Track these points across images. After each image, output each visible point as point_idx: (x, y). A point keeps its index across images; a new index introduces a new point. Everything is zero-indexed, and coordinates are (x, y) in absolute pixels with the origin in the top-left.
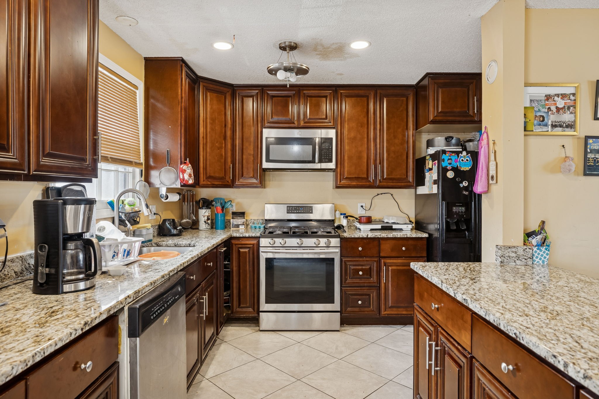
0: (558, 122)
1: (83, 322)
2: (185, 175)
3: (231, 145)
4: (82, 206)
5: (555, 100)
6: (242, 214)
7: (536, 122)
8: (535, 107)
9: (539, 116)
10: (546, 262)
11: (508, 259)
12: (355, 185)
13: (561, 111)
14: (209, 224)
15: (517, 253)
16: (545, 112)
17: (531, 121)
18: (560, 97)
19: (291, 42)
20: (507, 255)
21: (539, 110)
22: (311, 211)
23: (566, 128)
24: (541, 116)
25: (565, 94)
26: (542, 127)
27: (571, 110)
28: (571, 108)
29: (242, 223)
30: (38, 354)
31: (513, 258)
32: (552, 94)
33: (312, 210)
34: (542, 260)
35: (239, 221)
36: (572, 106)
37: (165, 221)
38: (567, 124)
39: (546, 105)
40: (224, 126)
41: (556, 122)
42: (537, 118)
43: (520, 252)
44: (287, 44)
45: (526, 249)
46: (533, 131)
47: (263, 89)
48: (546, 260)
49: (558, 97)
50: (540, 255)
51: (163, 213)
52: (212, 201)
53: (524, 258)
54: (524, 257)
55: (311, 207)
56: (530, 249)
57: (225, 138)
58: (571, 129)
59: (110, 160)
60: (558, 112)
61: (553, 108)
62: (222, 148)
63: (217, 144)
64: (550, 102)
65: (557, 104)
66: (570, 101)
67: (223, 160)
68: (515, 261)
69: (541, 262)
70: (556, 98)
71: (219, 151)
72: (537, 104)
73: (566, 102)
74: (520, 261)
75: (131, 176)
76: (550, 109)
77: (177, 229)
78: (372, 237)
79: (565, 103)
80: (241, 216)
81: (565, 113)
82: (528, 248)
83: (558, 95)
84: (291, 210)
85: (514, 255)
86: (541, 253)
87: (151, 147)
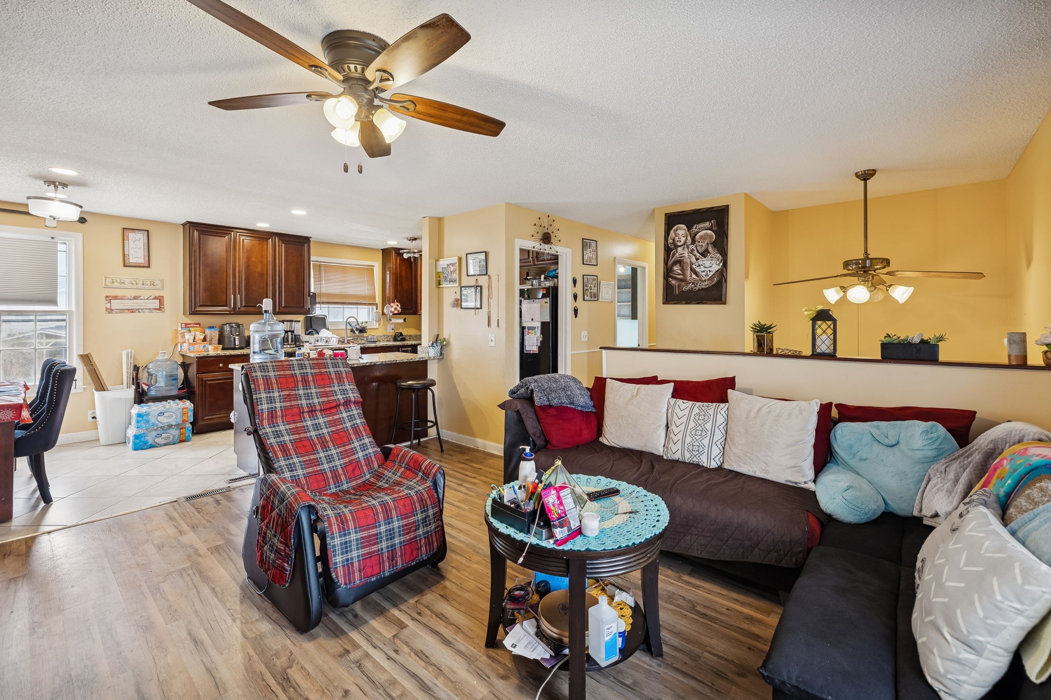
2: (394, 308)
38: (454, 280)
41: (450, 279)
87: (385, 294)
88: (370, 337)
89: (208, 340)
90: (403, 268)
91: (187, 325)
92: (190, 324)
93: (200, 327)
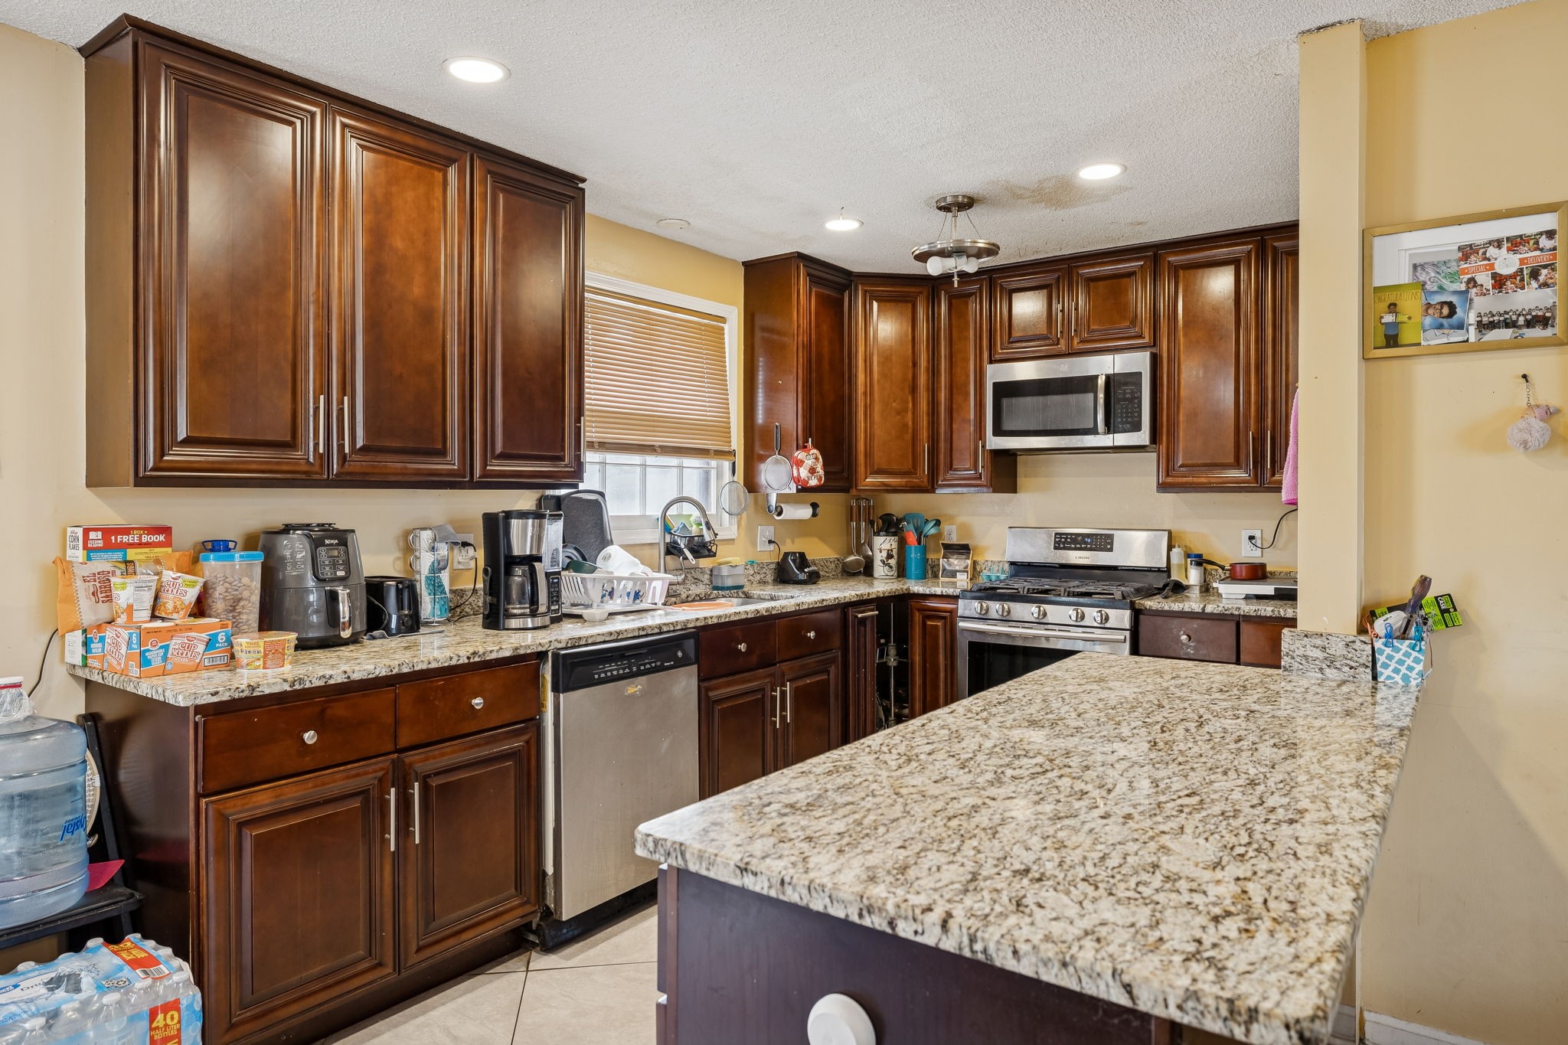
0: (1501, 315)
1: (471, 651)
2: (801, 469)
3: (928, 401)
4: (530, 521)
5: (1488, 255)
6: (963, 549)
7: (1428, 321)
8: (1429, 283)
9: (1438, 303)
10: (1415, 679)
11: (1303, 662)
12: (1204, 483)
13: (1508, 283)
14: (891, 567)
15: (1328, 651)
16: (1455, 292)
17: (1412, 321)
18: (1505, 245)
19: (957, 197)
20: (1301, 652)
21: (1441, 287)
22: (1109, 547)
23: (1528, 327)
24: (1443, 304)
25: (1521, 236)
26: (1446, 331)
27: (1542, 278)
28: (1544, 272)
29: (962, 568)
30: (405, 665)
31: (1316, 662)
32: (1478, 243)
33: (1112, 544)
34: (1401, 673)
35: (956, 563)
36: (1545, 267)
37: (786, 555)
38: (1529, 317)
39: (1463, 272)
40: (911, 364)
41: (1493, 316)
42: (1431, 311)
43: (1337, 648)
44: (949, 200)
45: (1354, 642)
46: (1419, 344)
47: (991, 278)
48: (1413, 674)
49: (1499, 247)
50: (1394, 661)
51: (796, 540)
52: (900, 521)
53: (1347, 665)
54: (1348, 662)
55: (1111, 537)
56: (1365, 643)
57: (914, 390)
58: (1544, 329)
59: (659, 450)
60: (1500, 288)
61: (1485, 279)
62: (907, 412)
63: (894, 404)
64: (1475, 262)
65: (1496, 266)
66: (1538, 253)
67: (909, 436)
68: (1321, 669)
69: (1398, 678)
70: (1492, 251)
71: (898, 417)
72: (1433, 274)
73: (1527, 258)
74: (1336, 671)
75: (713, 473)
76: (1475, 282)
77: (805, 573)
78: (1215, 612)
79: (1522, 261)
80: (962, 554)
81: (1523, 288)
82: (1358, 641)
83: (1498, 243)
84: (1064, 543)
85: (1318, 653)
86: (1398, 656)
87: (760, 418)
88: (725, 571)
89: (219, 605)
90: (825, 328)
91: (111, 538)
92: (126, 531)
93: (168, 543)
